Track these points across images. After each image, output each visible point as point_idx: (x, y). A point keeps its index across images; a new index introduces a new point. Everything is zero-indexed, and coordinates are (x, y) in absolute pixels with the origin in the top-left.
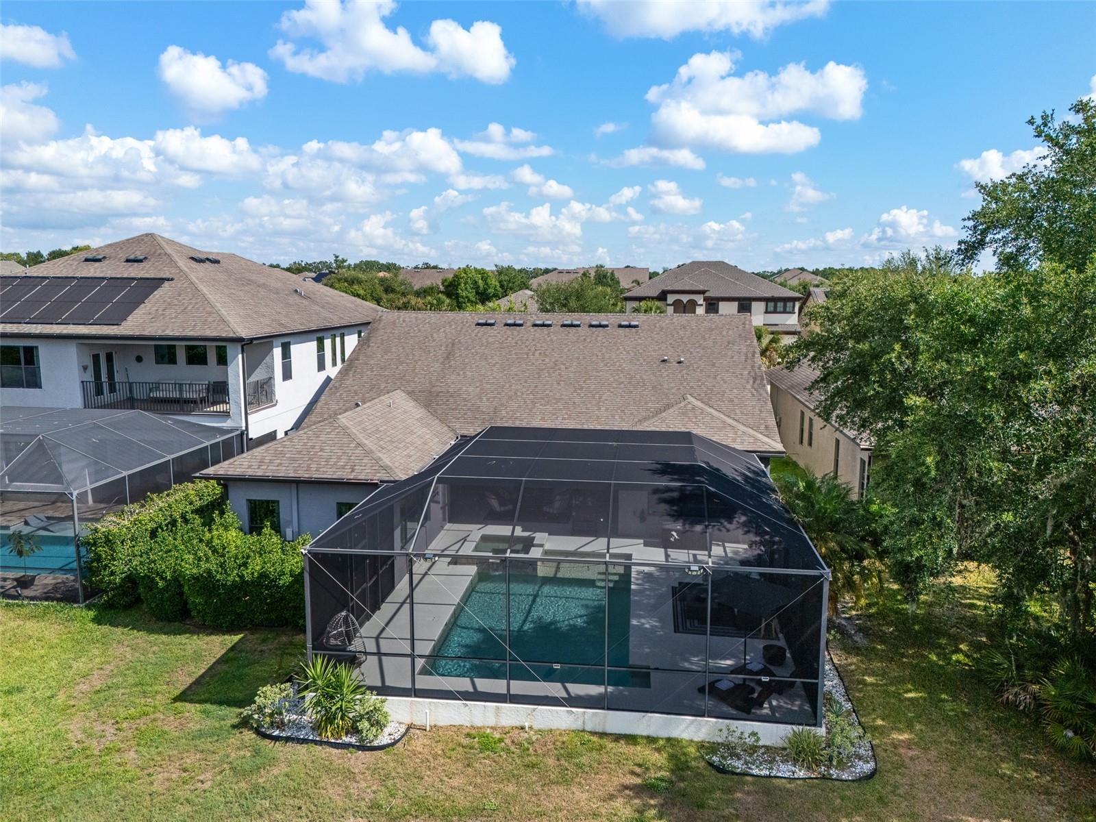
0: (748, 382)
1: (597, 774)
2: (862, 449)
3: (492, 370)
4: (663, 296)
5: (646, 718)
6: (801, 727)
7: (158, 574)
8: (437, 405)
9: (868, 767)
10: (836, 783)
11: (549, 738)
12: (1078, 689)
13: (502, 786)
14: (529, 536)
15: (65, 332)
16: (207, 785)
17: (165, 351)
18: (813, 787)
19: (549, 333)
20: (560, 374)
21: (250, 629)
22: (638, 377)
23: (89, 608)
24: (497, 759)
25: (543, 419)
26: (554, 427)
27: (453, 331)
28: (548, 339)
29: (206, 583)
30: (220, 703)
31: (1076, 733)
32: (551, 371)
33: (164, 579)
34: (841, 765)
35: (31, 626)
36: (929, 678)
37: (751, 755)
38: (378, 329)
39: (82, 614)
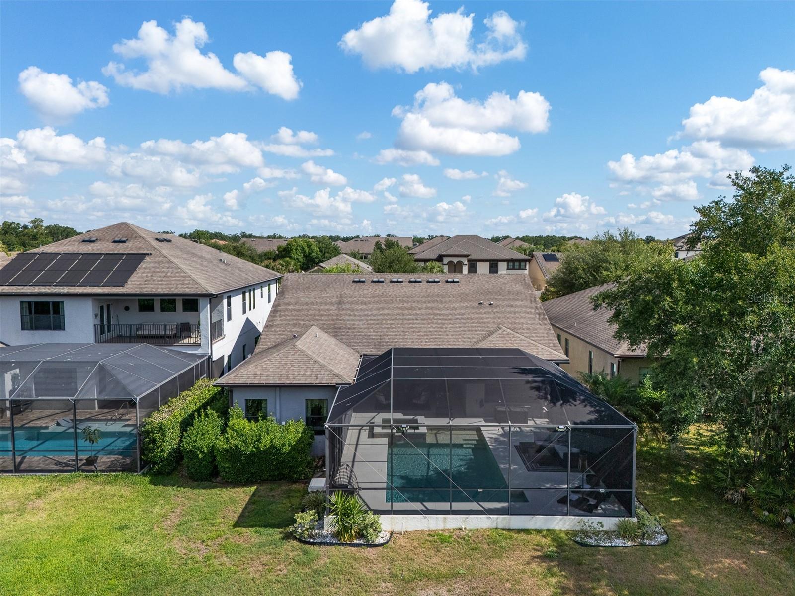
0: (536, 317)
1: (514, 551)
2: (616, 357)
3: (372, 311)
4: (440, 259)
5: (534, 518)
6: (623, 518)
7: (199, 449)
8: (342, 335)
9: (664, 537)
10: (650, 547)
11: (478, 534)
12: (769, 487)
13: (462, 561)
14: (413, 418)
15: (85, 291)
16: (285, 571)
17: (146, 304)
18: (638, 550)
19: (402, 287)
20: (416, 314)
21: (260, 483)
22: (467, 314)
23: (144, 475)
24: (453, 547)
25: (413, 342)
26: (421, 347)
27: (339, 286)
28: (403, 291)
29: (233, 454)
30: (266, 527)
31: (769, 512)
32: (410, 311)
33: (203, 452)
34: (650, 538)
35: (110, 489)
36: (682, 490)
37: (597, 536)
38: (287, 286)
39: (141, 481)
